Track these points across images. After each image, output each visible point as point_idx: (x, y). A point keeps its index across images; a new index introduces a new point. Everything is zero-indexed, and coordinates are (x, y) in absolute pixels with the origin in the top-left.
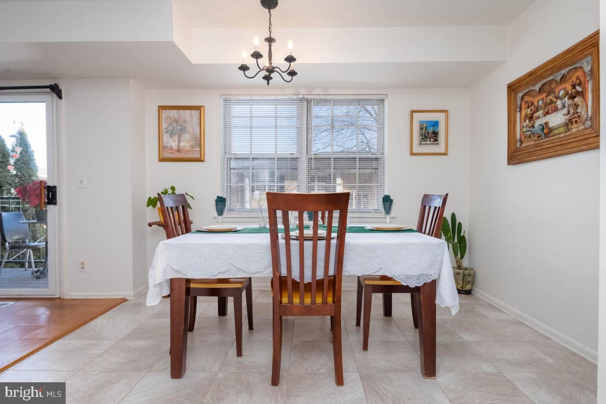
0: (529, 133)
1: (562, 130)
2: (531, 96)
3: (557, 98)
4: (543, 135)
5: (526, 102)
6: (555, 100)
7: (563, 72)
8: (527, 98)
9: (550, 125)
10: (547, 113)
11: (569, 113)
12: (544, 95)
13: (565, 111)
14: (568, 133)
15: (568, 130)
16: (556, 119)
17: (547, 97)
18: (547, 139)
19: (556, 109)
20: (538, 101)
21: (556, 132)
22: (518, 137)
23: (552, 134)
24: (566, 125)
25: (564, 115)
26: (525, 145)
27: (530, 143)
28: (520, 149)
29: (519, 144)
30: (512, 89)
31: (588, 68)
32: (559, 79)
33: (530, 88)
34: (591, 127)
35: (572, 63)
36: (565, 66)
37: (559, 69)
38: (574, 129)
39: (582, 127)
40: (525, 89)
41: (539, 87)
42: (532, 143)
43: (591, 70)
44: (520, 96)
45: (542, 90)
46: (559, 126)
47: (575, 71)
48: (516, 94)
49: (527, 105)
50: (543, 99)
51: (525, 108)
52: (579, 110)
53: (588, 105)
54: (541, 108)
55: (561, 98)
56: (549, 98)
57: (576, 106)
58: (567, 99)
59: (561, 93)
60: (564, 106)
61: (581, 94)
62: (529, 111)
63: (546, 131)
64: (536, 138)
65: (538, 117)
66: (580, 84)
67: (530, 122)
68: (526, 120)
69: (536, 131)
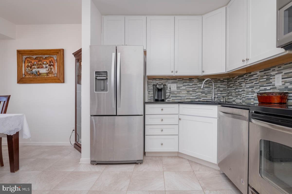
0: (30, 73)
1: (45, 75)
2: (31, 59)
3: (44, 64)
4: (37, 75)
5: (28, 61)
6: (42, 64)
7: (46, 56)
8: (28, 59)
9: (40, 72)
10: (39, 68)
11: (49, 70)
12: (37, 61)
13: (47, 69)
14: (48, 77)
15: (48, 75)
16: (43, 71)
17: (38, 62)
18: (39, 77)
19: (42, 67)
20: (34, 62)
21: (42, 75)
22: (24, 73)
23: (41, 75)
24: (47, 74)
25: (46, 70)
26: (27, 77)
27: (30, 77)
28: (24, 78)
29: (24, 76)
30: (20, 53)
31: (55, 59)
32: (44, 58)
33: (31, 56)
34: (57, 76)
35: (49, 55)
36: (47, 54)
37: (44, 54)
38: (50, 76)
39: (53, 76)
40: (28, 55)
41: (34, 57)
42: (31, 77)
43: (56, 59)
44: (24, 57)
45: (36, 59)
46: (44, 73)
47: (51, 57)
48: (22, 55)
49: (28, 62)
50: (36, 62)
51: (27, 63)
52: (52, 70)
53: (55, 70)
54: (36, 65)
55: (45, 64)
56: (40, 63)
57: (51, 69)
58: (47, 65)
59: (45, 63)
60: (46, 67)
61: (53, 65)
62: (29, 64)
63: (38, 74)
64: (33, 75)
65: (34, 68)
66: (52, 62)
67: (30, 68)
68: (28, 68)
69: (33, 73)
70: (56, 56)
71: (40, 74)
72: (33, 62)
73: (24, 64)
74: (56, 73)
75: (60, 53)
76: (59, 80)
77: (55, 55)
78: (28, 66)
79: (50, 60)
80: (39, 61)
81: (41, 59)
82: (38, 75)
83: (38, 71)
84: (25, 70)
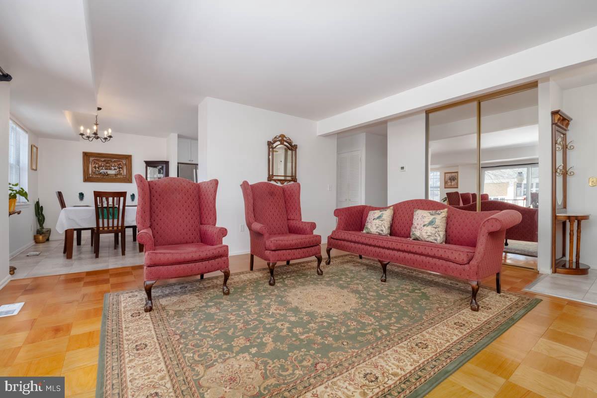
0: (98, 173)
1: (113, 176)
2: (98, 161)
5: (95, 162)
6: (111, 166)
7: (115, 160)
8: (95, 161)
9: (108, 173)
10: (107, 169)
11: (117, 172)
12: (104, 163)
14: (116, 177)
16: (112, 172)
18: (107, 177)
19: (111, 169)
21: (110, 175)
22: (90, 173)
24: (115, 175)
25: (115, 172)
26: (95, 177)
27: (97, 176)
29: (91, 176)
30: (86, 156)
31: (124, 163)
32: (113, 161)
33: (99, 159)
34: (126, 177)
35: (118, 159)
36: (116, 158)
37: (113, 158)
38: (119, 176)
39: (122, 177)
41: (103, 159)
42: (99, 177)
43: (126, 163)
44: (91, 159)
45: (104, 161)
46: (112, 174)
47: (120, 161)
48: (89, 157)
53: (124, 172)
54: (103, 166)
55: (114, 166)
56: (107, 165)
57: (120, 171)
58: (116, 168)
60: (115, 169)
61: (121, 168)
62: (97, 165)
64: (101, 175)
65: (102, 169)
66: (121, 165)
67: (97, 169)
68: (95, 168)
69: (101, 173)
70: (125, 160)
71: (108, 175)
72: (100, 163)
73: (90, 165)
74: (125, 174)
75: (128, 158)
76: (128, 181)
78: (95, 167)
79: (119, 163)
80: (107, 163)
81: (109, 162)
82: (106, 175)
84: (92, 170)
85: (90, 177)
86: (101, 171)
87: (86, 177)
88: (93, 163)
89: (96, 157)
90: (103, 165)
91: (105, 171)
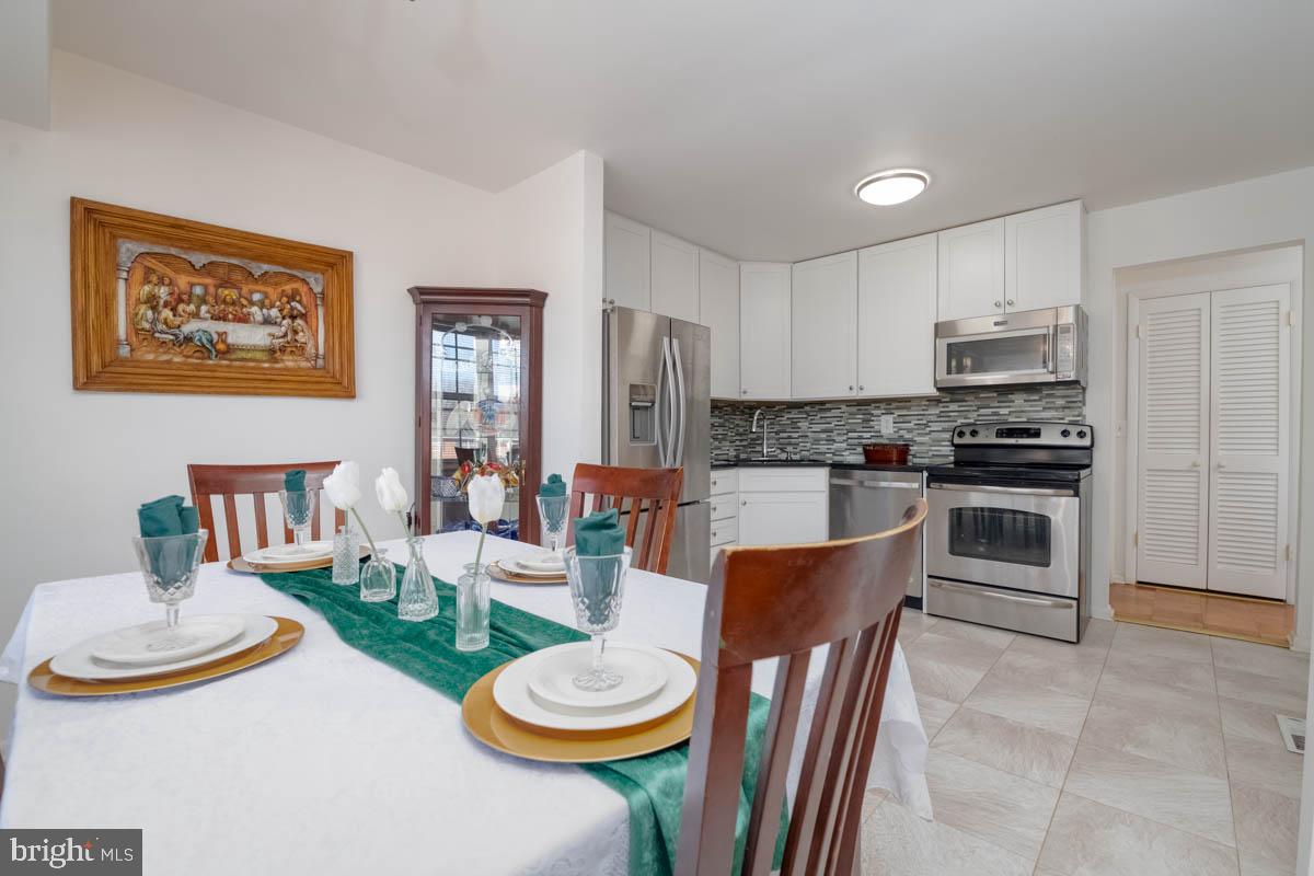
0: (172, 337)
1: (259, 355)
2: (167, 265)
4: (214, 353)
6: (244, 302)
7: (266, 267)
8: (151, 263)
9: (230, 340)
10: (222, 318)
12: (208, 281)
13: (277, 331)
14: (277, 366)
16: (250, 336)
17: (217, 286)
18: (225, 362)
20: (192, 285)
21: (244, 355)
22: (122, 331)
23: (233, 356)
24: (271, 351)
25: (270, 335)
26: (151, 357)
27: (165, 357)
28: (130, 361)
29: (124, 350)
31: (318, 289)
32: (257, 273)
33: (173, 251)
34: (324, 368)
35: (285, 265)
36: (271, 260)
37: (259, 258)
38: (289, 362)
39: (304, 364)
40: (153, 243)
41: (199, 259)
42: (177, 359)
43: (322, 293)
44: (128, 249)
45: (208, 269)
46: (254, 349)
47: (292, 278)
48: (114, 237)
49: (154, 279)
50: (206, 287)
51: (147, 281)
52: (301, 337)
53: (317, 337)
54: (204, 302)
55: (261, 305)
56: (226, 293)
57: (295, 332)
58: (274, 312)
59: (256, 297)
60: (267, 321)
62: (163, 292)
63: (221, 347)
64: (188, 350)
65: (196, 315)
66: (300, 302)
67: (167, 313)
68: (154, 308)
69: (188, 339)
70: (319, 276)
71: (230, 349)
72: (183, 281)
73: (121, 286)
74: (321, 351)
75: (337, 264)
76: (338, 387)
77: (315, 270)
79: (288, 288)
80: (225, 283)
81: (237, 276)
82: (218, 352)
83: (219, 334)
84: (133, 320)
85: (123, 362)
86: (190, 327)
87: (95, 359)
88: (139, 274)
89: (158, 237)
90: (198, 290)
91: (215, 327)
